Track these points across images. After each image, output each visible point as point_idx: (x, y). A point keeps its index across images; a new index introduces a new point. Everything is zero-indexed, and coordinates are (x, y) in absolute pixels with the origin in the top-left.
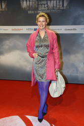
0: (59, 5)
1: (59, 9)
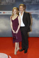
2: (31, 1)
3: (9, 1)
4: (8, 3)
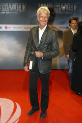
0: (19, 8)
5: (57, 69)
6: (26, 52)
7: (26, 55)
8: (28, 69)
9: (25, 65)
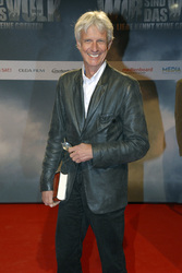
0: (36, 11)
1: (35, 21)
2: (139, 12)
3: (25, 11)
4: (21, 20)
5: (146, 200)
6: (49, 148)
7: (48, 156)
8: (55, 199)
9: (44, 188)
